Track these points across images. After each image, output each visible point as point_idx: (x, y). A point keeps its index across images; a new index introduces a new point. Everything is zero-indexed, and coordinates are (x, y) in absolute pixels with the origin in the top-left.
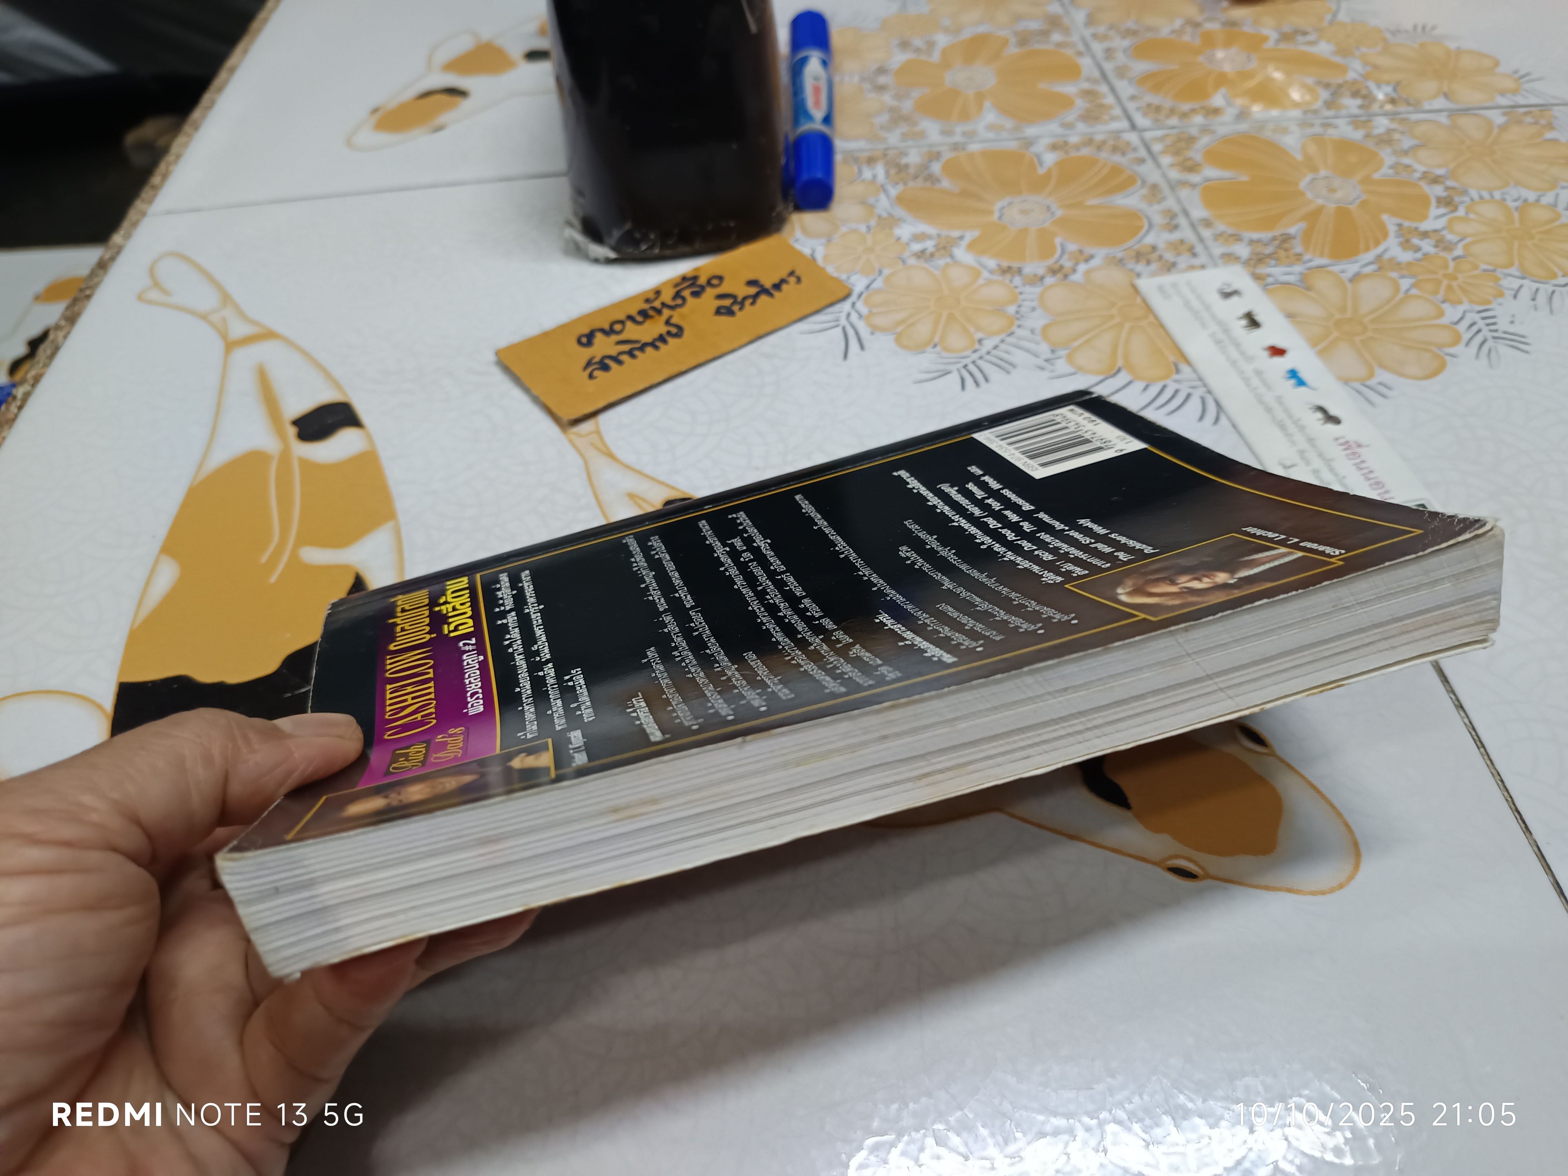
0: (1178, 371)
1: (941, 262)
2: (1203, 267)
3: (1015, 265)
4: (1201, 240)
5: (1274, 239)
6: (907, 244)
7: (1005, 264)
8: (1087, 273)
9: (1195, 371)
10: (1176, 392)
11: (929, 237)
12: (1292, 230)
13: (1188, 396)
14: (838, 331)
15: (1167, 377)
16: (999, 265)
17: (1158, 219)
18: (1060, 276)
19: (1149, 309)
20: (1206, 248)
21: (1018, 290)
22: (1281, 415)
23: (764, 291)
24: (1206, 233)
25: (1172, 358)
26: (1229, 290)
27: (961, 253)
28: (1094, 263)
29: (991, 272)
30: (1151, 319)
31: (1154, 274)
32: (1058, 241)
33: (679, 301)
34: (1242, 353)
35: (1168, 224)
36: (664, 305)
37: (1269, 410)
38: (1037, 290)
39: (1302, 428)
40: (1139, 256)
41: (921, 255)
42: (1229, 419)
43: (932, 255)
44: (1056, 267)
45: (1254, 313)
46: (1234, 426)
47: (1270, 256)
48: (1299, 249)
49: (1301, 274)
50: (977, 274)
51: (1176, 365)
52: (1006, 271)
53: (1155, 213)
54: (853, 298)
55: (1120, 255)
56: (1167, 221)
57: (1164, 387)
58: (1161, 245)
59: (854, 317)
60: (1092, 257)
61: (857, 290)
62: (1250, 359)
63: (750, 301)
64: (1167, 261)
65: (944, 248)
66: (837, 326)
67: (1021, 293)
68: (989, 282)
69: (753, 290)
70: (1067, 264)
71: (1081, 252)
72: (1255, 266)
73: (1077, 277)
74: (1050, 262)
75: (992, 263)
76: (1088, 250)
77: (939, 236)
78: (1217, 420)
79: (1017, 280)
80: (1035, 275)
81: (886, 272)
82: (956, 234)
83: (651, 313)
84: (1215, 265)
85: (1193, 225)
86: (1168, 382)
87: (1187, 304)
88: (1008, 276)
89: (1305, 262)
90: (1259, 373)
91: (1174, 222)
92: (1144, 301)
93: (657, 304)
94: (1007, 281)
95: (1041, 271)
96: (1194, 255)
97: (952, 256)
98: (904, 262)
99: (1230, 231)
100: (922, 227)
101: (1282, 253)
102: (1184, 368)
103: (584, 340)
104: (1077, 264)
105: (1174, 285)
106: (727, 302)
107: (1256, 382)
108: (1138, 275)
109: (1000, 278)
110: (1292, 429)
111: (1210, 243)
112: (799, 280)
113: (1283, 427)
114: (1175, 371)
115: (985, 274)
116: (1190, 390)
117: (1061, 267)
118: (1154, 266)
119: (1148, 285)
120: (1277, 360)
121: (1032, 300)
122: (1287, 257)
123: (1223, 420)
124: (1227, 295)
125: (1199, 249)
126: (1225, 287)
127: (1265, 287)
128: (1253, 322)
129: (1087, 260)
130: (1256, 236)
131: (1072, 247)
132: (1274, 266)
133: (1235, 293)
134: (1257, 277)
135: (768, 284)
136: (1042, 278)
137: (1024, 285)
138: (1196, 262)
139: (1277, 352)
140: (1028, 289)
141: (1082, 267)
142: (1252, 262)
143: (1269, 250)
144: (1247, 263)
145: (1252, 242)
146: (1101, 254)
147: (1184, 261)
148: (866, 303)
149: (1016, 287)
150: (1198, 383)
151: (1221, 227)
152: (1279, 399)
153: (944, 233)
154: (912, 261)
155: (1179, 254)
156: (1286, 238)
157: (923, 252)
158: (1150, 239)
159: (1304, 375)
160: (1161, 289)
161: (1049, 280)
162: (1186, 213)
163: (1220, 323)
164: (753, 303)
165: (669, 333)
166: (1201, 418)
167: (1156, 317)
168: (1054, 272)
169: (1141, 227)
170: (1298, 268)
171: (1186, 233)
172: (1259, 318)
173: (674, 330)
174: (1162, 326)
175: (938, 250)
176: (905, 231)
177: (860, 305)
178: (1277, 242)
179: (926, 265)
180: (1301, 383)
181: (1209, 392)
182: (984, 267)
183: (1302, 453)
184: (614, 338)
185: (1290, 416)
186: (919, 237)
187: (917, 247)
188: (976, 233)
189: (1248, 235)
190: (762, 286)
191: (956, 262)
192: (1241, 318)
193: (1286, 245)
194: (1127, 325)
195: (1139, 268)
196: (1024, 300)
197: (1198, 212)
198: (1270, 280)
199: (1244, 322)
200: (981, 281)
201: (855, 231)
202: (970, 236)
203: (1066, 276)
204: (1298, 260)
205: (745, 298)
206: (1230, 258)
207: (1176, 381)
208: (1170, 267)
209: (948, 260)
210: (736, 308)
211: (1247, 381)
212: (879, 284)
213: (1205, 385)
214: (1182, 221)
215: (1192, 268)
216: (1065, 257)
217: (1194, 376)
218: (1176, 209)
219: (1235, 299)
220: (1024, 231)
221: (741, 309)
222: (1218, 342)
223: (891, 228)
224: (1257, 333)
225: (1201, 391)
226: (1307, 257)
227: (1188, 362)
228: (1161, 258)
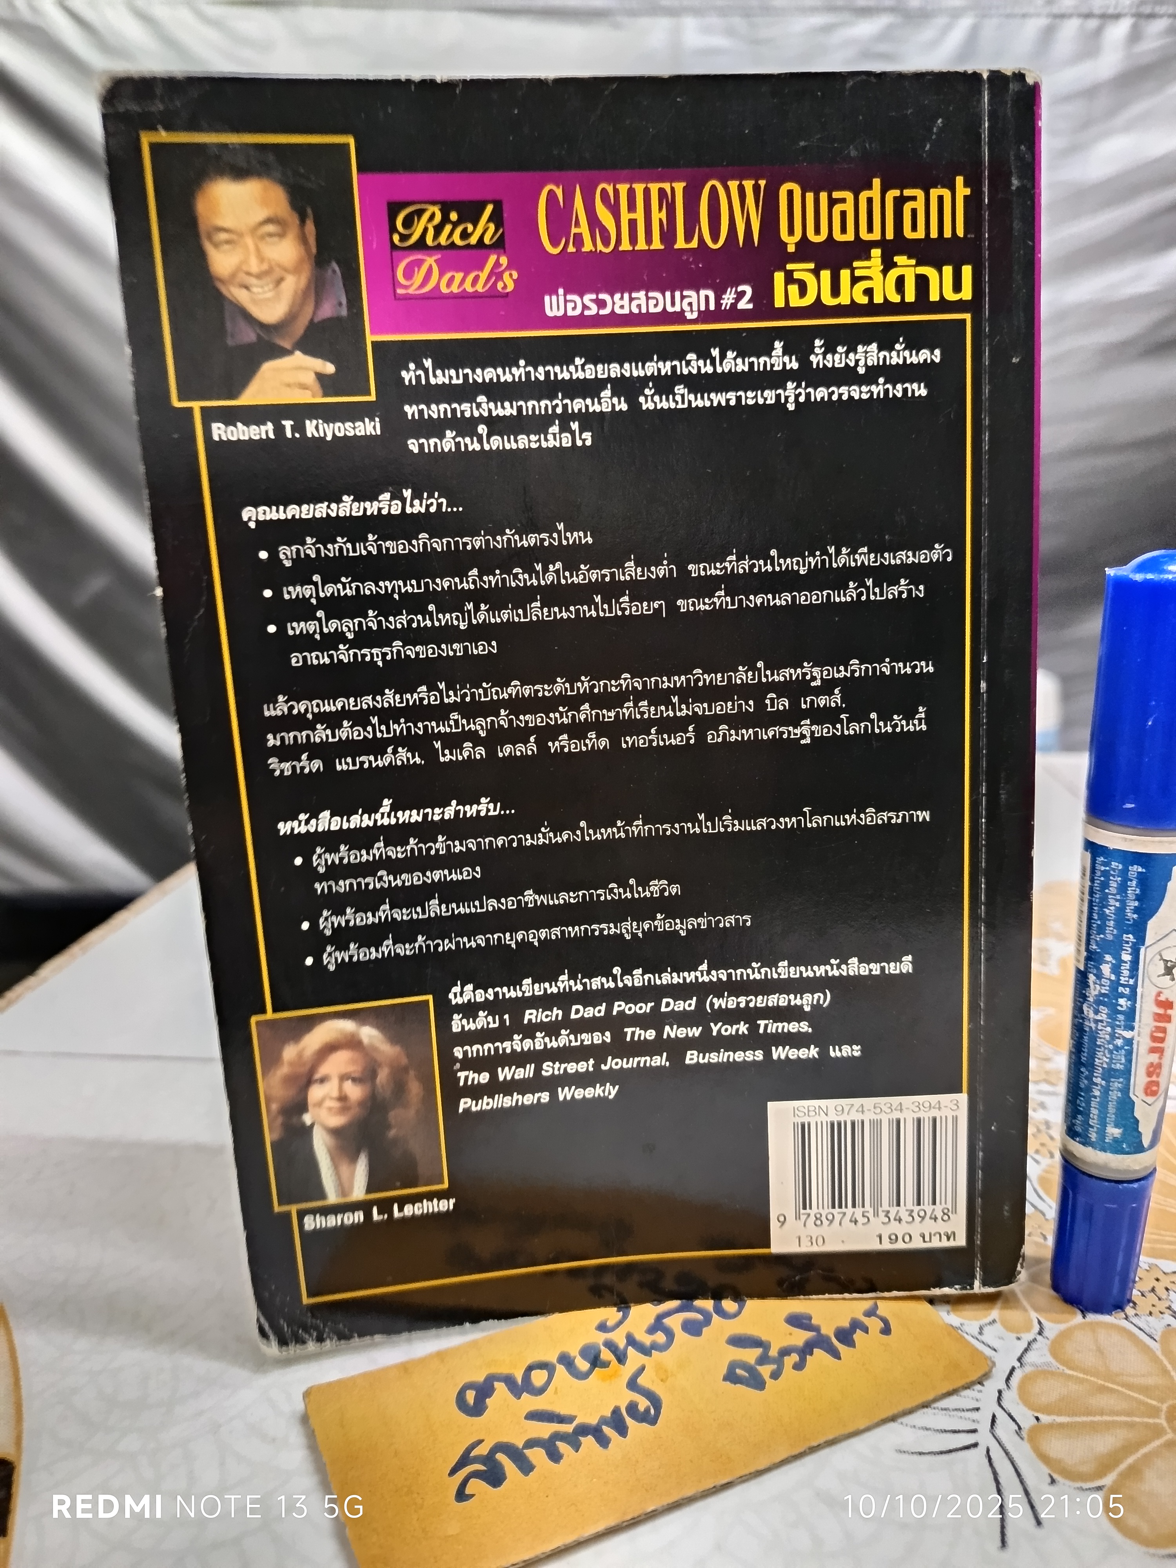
14: (978, 1454)
23: (820, 1342)
33: (660, 1337)
36: (631, 1341)
54: (996, 1383)
59: (1005, 1428)
61: (1004, 1363)
63: (795, 1357)
66: (975, 1445)
69: (800, 1337)
83: (606, 1355)
93: (619, 1338)
103: (470, 1396)
106: (750, 1355)
112: (886, 1330)
135: (828, 1331)
148: (1025, 1397)
164: (799, 1366)
165: (632, 1408)
173: (643, 1404)
177: (1011, 1398)
184: (530, 1403)
190: (816, 1329)
205: (785, 1352)
210: (765, 1371)
212: (1039, 1356)
221: (775, 1375)
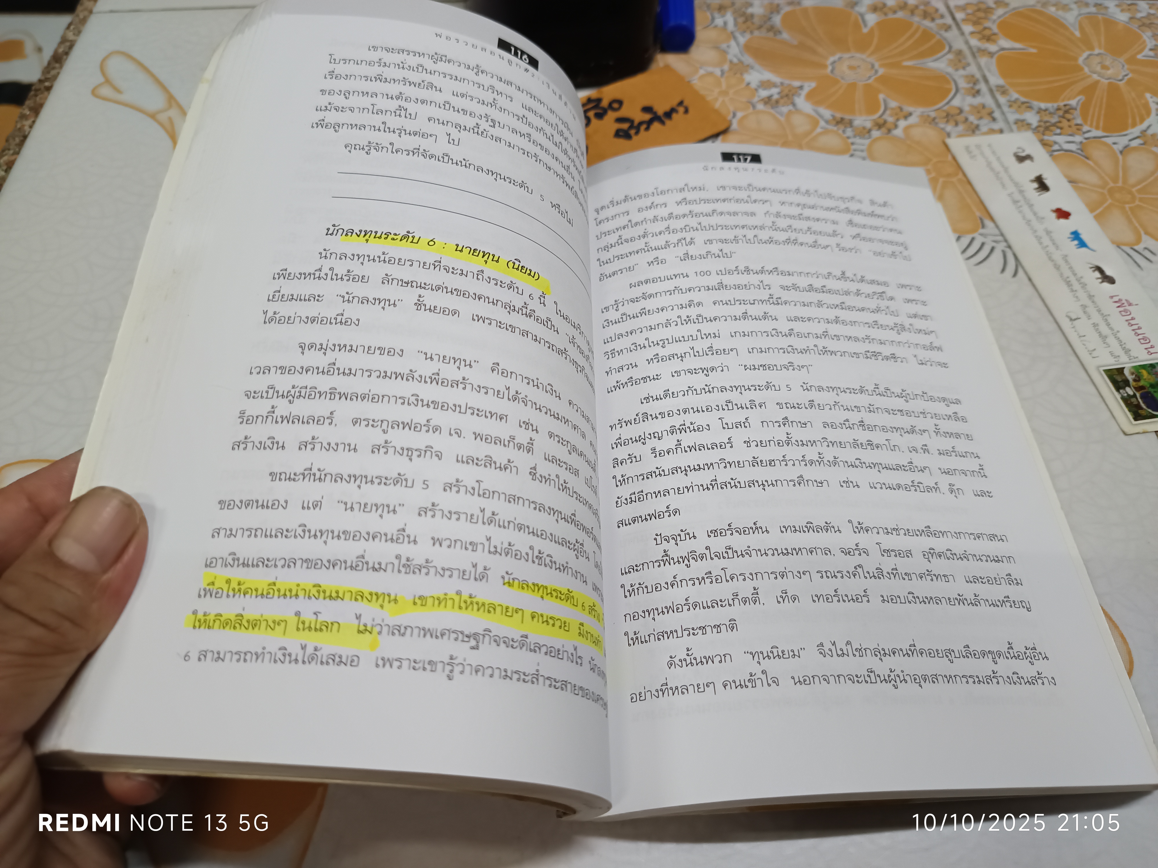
0: (983, 226)
1: (785, 109)
2: (1001, 131)
3: (847, 117)
4: (999, 106)
5: (1058, 109)
6: (756, 90)
7: (839, 115)
8: (907, 129)
9: (997, 227)
10: (983, 244)
11: (775, 85)
12: (1073, 103)
13: (993, 249)
15: (975, 231)
16: (833, 116)
17: (963, 84)
18: (884, 130)
19: (959, 167)
20: (1003, 113)
21: (850, 141)
22: (1067, 273)
24: (1002, 100)
25: (978, 214)
26: (1023, 154)
27: (801, 101)
28: (912, 120)
29: (827, 122)
30: (960, 176)
31: (960, 136)
32: (881, 97)
34: (1035, 214)
35: (972, 88)
37: (1057, 267)
38: (867, 142)
39: (1084, 286)
40: (948, 117)
41: (767, 101)
42: (1026, 273)
43: (777, 102)
44: (881, 121)
45: (1044, 176)
46: (1030, 279)
47: (1054, 125)
48: (1079, 121)
49: (1081, 143)
50: (815, 124)
51: (981, 220)
52: (840, 122)
53: (960, 76)
55: (933, 114)
56: (971, 85)
57: (973, 239)
58: (967, 108)
60: (910, 114)
62: (1041, 219)
64: (972, 123)
65: (787, 96)
67: (853, 144)
68: (826, 132)
70: (891, 120)
71: (901, 109)
72: (1044, 134)
73: (898, 132)
74: (875, 116)
75: (827, 113)
76: (908, 109)
77: (782, 84)
78: (1015, 274)
79: (849, 132)
80: (864, 128)
81: (739, 115)
82: (797, 84)
84: (1011, 130)
85: (991, 91)
86: (975, 235)
87: (989, 164)
88: (842, 127)
89: (1084, 133)
90: (1048, 233)
91: (977, 87)
92: (954, 158)
94: (840, 132)
95: (868, 125)
96: (994, 119)
97: (794, 104)
98: (754, 106)
99: (1023, 99)
100: (768, 76)
101: (1065, 123)
102: (988, 223)
104: (898, 120)
105: (978, 147)
107: (1046, 241)
108: (949, 135)
109: (835, 128)
110: (1076, 286)
111: (1006, 109)
113: (1069, 284)
114: (981, 226)
115: (822, 123)
116: (994, 244)
117: (885, 122)
118: (961, 127)
119: (956, 144)
120: (1062, 221)
121: (862, 151)
122: (1070, 126)
123: (1021, 272)
124: (1021, 159)
125: (997, 114)
126: (1020, 150)
127: (1051, 154)
128: (1042, 186)
129: (906, 117)
130: (1043, 105)
131: (893, 104)
132: (1059, 134)
133: (1028, 157)
134: (1045, 144)
136: (869, 131)
137: (855, 136)
138: (996, 126)
139: (1063, 214)
140: (858, 140)
141: (902, 124)
142: (1041, 129)
143: (1054, 120)
144: (1036, 130)
145: (1040, 111)
146: (917, 111)
147: (985, 124)
149: (848, 138)
150: (1000, 238)
151: (1015, 96)
152: (1065, 258)
153: (787, 82)
154: (760, 107)
155: (981, 118)
156: (1068, 110)
157: (770, 98)
158: (956, 102)
159: (1084, 237)
160: (967, 148)
161: (876, 134)
162: (986, 81)
163: (1016, 184)
166: (1003, 270)
167: (965, 175)
168: (880, 125)
169: (950, 90)
170: (1078, 138)
171: (987, 99)
172: (1048, 182)
174: (969, 183)
175: (782, 98)
176: (754, 77)
178: (1061, 113)
179: (772, 111)
180: (1082, 244)
181: (1009, 247)
182: (821, 117)
183: (1084, 307)
185: (1075, 275)
186: (766, 84)
187: (764, 93)
188: (813, 85)
189: (1036, 104)
191: (798, 111)
192: (1032, 181)
193: (1068, 116)
194: (941, 180)
195: (949, 128)
196: (855, 150)
197: (995, 80)
198: (1056, 147)
199: (1036, 185)
200: (819, 130)
201: (711, 74)
202: (809, 86)
203: (889, 131)
204: (1078, 129)
206: (1022, 125)
207: (981, 235)
208: (974, 130)
209: (791, 107)
211: (1039, 238)
213: (1006, 241)
214: (982, 86)
215: (992, 131)
216: (888, 112)
217: (997, 232)
218: (978, 75)
219: (1028, 162)
220: (853, 86)
222: (1015, 202)
223: (742, 74)
224: (1046, 195)
225: (1002, 246)
226: (1085, 128)
227: (992, 219)
228: (966, 119)
